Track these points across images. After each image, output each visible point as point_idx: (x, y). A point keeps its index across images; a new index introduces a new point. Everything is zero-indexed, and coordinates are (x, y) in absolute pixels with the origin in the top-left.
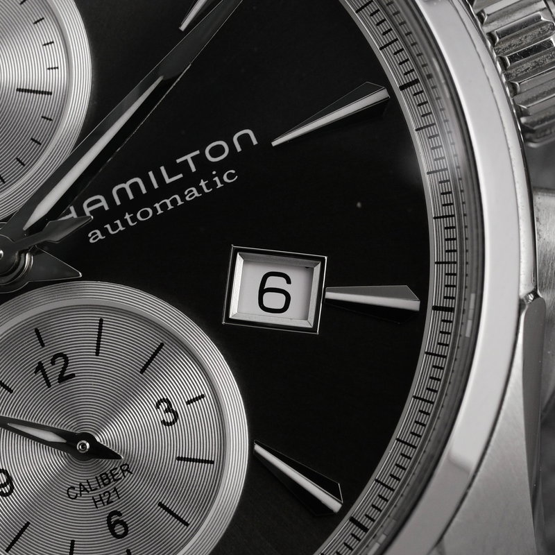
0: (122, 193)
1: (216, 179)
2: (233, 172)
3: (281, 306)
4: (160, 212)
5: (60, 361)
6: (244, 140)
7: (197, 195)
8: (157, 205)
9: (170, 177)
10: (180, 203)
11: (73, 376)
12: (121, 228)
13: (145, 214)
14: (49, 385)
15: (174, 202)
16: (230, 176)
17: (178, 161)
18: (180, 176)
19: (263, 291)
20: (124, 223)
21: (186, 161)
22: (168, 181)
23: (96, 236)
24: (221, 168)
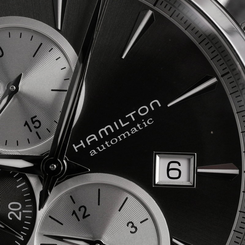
0: (103, 132)
1: (144, 123)
2: (151, 119)
3: (177, 176)
4: (121, 140)
5: (83, 209)
7: (136, 131)
8: (119, 137)
9: (123, 124)
10: (129, 135)
11: (89, 215)
12: (104, 148)
13: (114, 141)
14: (79, 220)
15: (126, 135)
16: (150, 121)
17: (127, 116)
18: (128, 123)
19: (168, 170)
20: (105, 146)
21: (130, 116)
22: (123, 125)
23: (93, 153)
24: (146, 118)
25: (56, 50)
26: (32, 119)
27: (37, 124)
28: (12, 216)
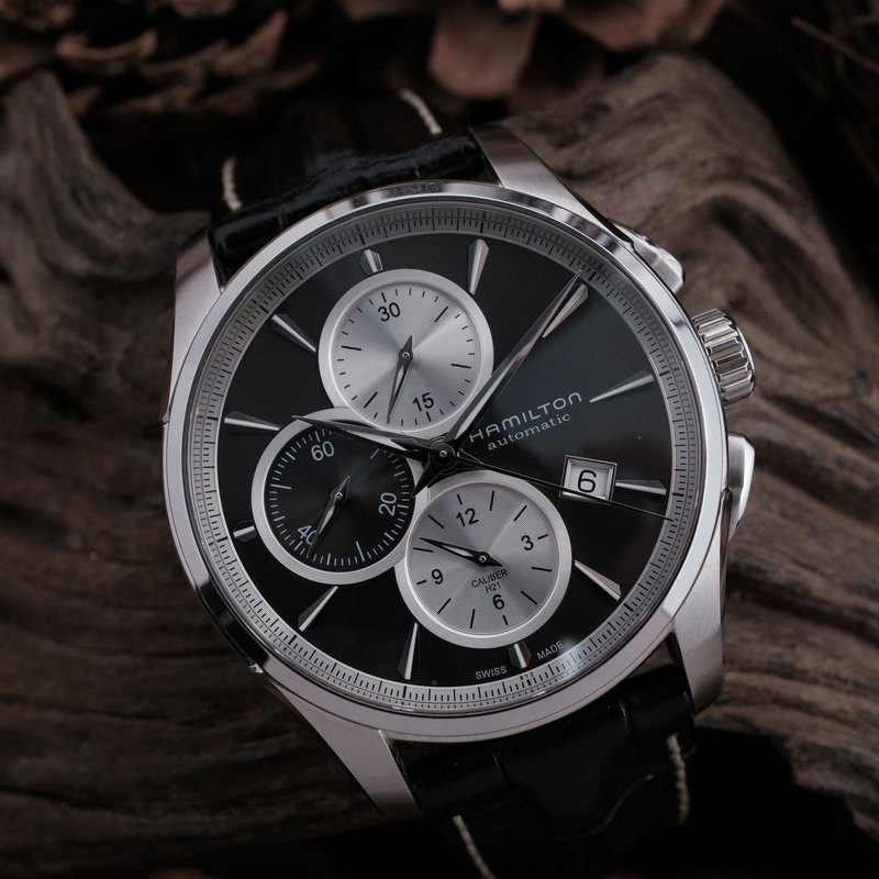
0: (507, 423)
3: (590, 488)
5: (470, 513)
6: (575, 398)
11: (477, 521)
14: (464, 525)
15: (535, 430)
16: (566, 418)
19: (580, 480)
24: (561, 413)
25: (463, 316)
26: (424, 396)
27: (428, 403)
28: (383, 509)
